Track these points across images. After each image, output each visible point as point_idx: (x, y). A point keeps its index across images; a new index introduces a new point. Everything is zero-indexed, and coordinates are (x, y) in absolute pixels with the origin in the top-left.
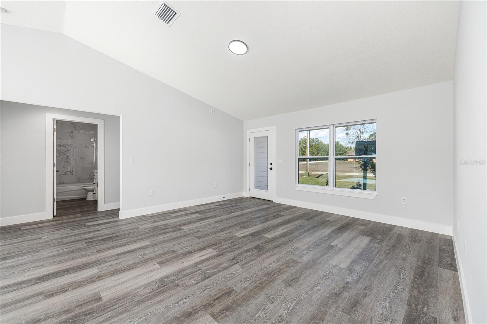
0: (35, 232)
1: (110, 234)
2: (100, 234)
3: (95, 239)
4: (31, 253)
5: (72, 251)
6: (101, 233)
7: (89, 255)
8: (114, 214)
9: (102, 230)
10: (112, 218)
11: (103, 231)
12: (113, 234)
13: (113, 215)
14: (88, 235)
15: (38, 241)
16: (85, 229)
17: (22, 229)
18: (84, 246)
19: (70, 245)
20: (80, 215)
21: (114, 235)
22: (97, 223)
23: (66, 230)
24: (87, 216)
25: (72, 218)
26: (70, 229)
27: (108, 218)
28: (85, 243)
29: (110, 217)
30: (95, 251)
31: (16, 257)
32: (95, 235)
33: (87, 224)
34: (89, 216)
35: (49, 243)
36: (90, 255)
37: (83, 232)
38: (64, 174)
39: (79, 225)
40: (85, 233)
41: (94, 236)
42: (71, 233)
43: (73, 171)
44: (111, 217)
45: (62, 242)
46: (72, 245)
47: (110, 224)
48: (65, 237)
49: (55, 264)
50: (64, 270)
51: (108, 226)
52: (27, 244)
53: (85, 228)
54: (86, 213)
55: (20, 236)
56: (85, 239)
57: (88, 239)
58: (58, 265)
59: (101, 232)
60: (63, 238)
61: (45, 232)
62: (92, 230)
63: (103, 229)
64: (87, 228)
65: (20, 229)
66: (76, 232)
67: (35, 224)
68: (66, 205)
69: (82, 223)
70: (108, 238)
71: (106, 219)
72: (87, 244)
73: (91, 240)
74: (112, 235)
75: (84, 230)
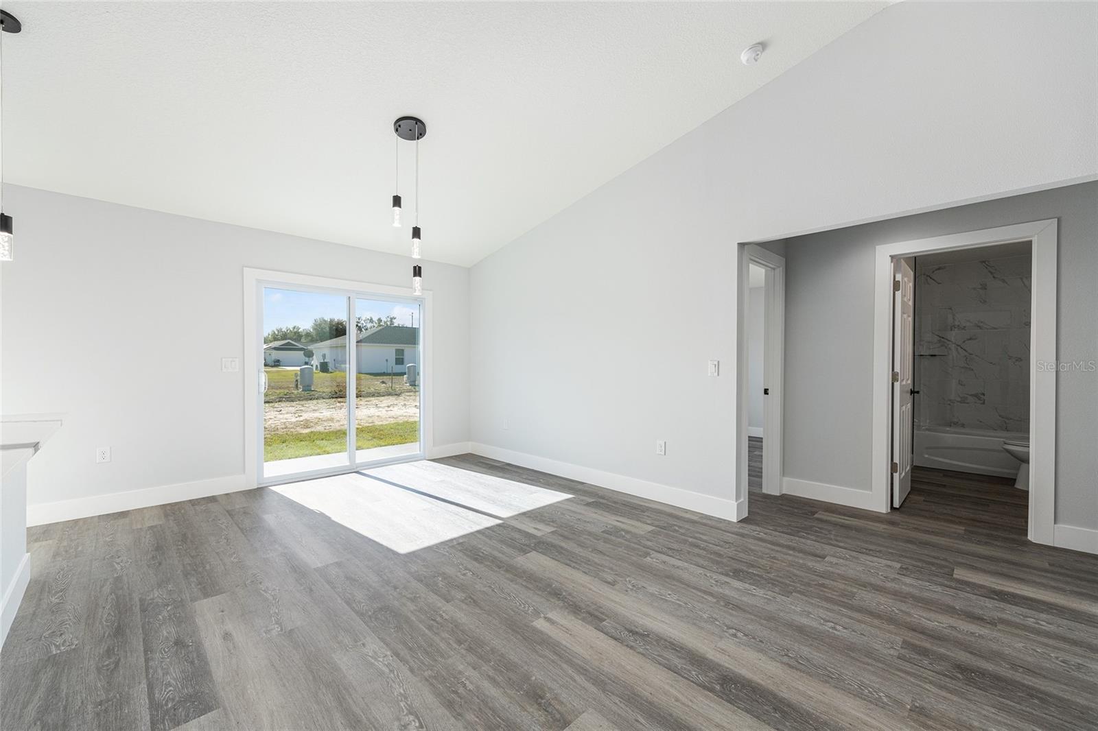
0: (828, 536)
1: (1014, 666)
2: (973, 639)
3: (942, 650)
4: (777, 589)
5: (848, 649)
6: (980, 636)
7: (878, 703)
8: (1090, 577)
9: (993, 623)
10: (1072, 592)
11: (995, 634)
12: (1029, 671)
13: (1085, 580)
14: (932, 615)
15: (811, 563)
16: (939, 589)
17: (816, 516)
18: (892, 652)
19: (858, 621)
20: (961, 529)
21: (1030, 681)
22: (993, 586)
23: (889, 563)
24: (979, 543)
25: (933, 533)
26: (898, 565)
27: (1053, 583)
28: (904, 642)
29: (1061, 585)
30: (907, 699)
31: (751, 581)
32: (954, 633)
33: (959, 573)
34: (986, 543)
35: (827, 582)
36: (883, 706)
37: (926, 594)
38: (959, 399)
39: (933, 564)
40: (927, 604)
41: (947, 631)
42: (894, 580)
43: (984, 394)
44: (1068, 588)
45: (853, 595)
46: (865, 623)
47: (1043, 616)
48: (871, 585)
49: (785, 659)
50: (782, 700)
51: (1030, 622)
52: (790, 558)
53: (941, 585)
54: (985, 531)
55: (799, 532)
56: (913, 629)
57: (923, 632)
58: (786, 667)
59: (984, 631)
60: (864, 585)
61: (846, 546)
62: (958, 605)
63: (1002, 621)
64: (950, 587)
65: (814, 513)
66: (909, 584)
67: (844, 515)
68: (945, 486)
69: (945, 560)
70: (997, 678)
71: (1039, 583)
72: (903, 651)
73: (928, 645)
74: (1018, 676)
75: (935, 591)
